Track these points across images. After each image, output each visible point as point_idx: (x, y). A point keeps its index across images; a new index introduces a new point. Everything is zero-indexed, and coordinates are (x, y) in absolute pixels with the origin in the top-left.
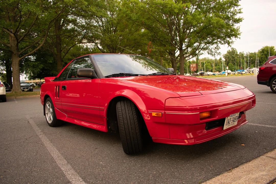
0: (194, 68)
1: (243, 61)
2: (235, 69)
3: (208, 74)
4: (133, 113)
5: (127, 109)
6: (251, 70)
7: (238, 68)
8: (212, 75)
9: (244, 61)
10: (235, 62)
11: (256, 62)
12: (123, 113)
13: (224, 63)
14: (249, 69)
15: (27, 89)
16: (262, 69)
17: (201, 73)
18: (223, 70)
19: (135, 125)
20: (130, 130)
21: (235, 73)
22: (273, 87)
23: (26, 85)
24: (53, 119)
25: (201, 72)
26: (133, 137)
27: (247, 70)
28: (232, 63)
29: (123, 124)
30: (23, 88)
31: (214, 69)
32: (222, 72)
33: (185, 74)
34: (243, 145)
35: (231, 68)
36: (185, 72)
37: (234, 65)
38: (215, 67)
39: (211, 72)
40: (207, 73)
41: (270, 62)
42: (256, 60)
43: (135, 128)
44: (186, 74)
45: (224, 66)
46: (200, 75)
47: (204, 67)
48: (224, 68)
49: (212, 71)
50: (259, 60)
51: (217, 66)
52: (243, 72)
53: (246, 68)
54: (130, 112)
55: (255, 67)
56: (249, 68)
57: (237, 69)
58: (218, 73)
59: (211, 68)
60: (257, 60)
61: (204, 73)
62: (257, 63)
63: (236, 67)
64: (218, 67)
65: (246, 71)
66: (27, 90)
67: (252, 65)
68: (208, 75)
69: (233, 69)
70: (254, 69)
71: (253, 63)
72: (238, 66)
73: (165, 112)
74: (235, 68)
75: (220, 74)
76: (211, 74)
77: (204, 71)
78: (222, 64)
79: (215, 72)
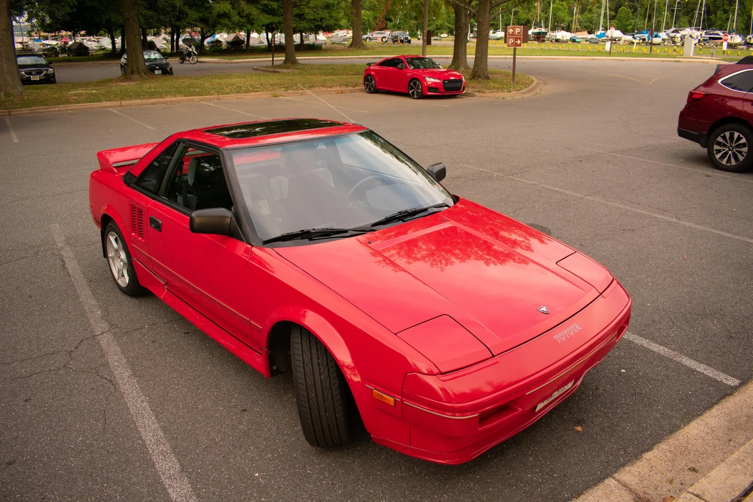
0: (516, 39)
1: (662, 5)
2: (634, 26)
3: (558, 38)
4: (331, 372)
5: (315, 361)
6: (679, 35)
7: (644, 24)
8: (567, 41)
9: (665, 5)
10: (638, 5)
11: (697, 12)
12: (306, 372)
13: (606, 7)
14: (673, 32)
15: (38, 76)
16: (697, 97)
17: (539, 33)
18: (601, 28)
19: (333, 401)
20: (323, 413)
21: (634, 41)
22: (715, 152)
23: (35, 63)
24: (129, 280)
25: (537, 30)
26: (329, 425)
27: (668, 35)
28: (630, 8)
29: (306, 399)
30: (26, 74)
31: (577, 20)
32: (599, 33)
33: (491, 32)
34: (579, 428)
35: (624, 22)
36: (493, 25)
37: (636, 14)
38: (580, 17)
39: (567, 31)
40: (554, 34)
41: (719, 81)
42: (697, 4)
43: (334, 410)
44: (494, 33)
45: (605, 13)
46: (535, 40)
47: (549, 16)
48: (604, 22)
49: (568, 29)
50: (706, 5)
51: (586, 13)
52: (656, 40)
53: (668, 27)
54: (322, 371)
55: (690, 25)
56: (673, 29)
57: (642, 26)
58: (585, 35)
59: (568, 18)
60: (701, 4)
61: (546, 33)
62: (700, 14)
63: (639, 22)
64: (589, 16)
65: (663, 35)
66: (37, 78)
67: (685, 19)
68: (557, 41)
69: (629, 25)
70: (687, 31)
71: (687, 13)
72: (645, 19)
73: (402, 401)
74: (635, 23)
75: (592, 39)
76: (565, 39)
77: (546, 27)
78: (600, 7)
79: (577, 30)
